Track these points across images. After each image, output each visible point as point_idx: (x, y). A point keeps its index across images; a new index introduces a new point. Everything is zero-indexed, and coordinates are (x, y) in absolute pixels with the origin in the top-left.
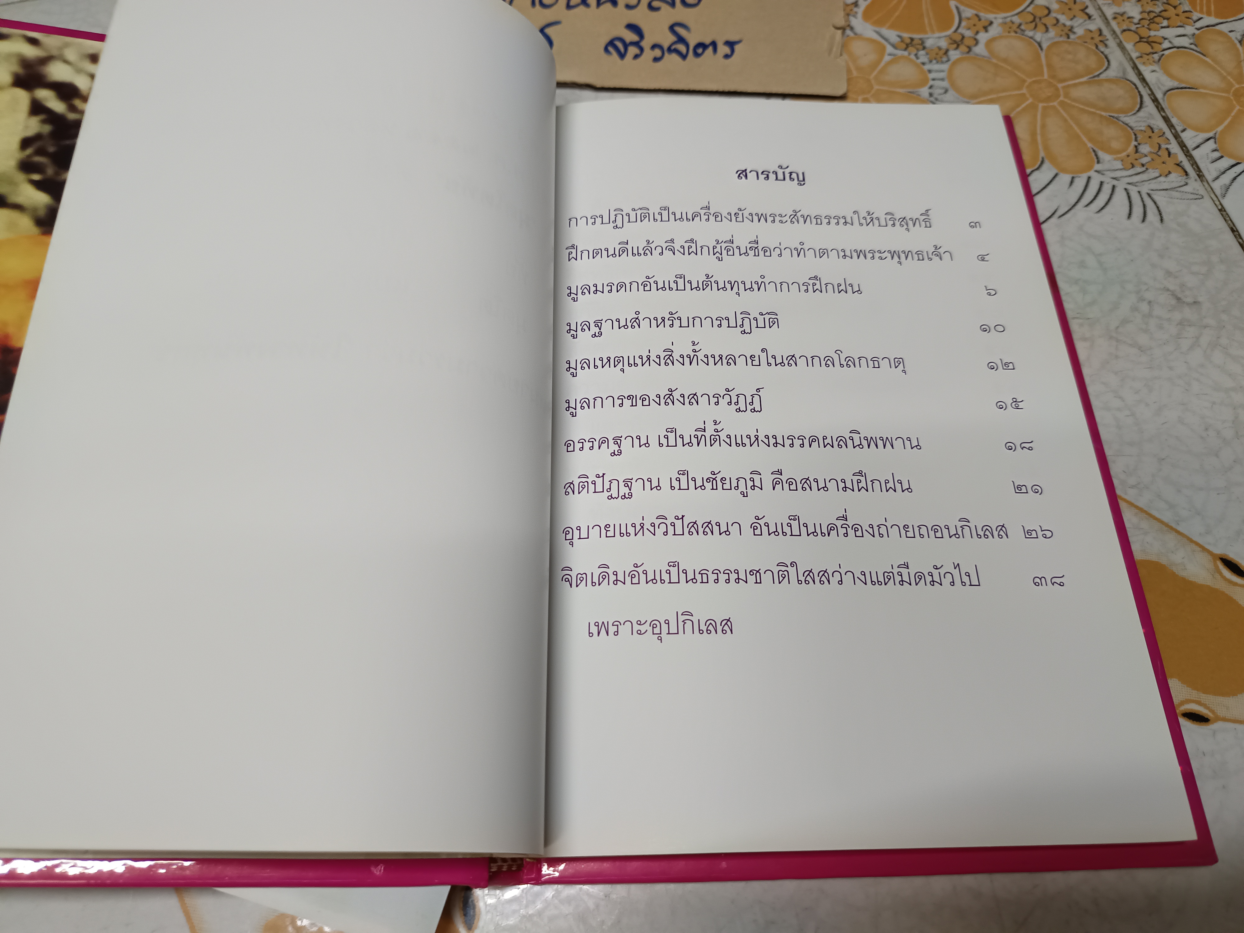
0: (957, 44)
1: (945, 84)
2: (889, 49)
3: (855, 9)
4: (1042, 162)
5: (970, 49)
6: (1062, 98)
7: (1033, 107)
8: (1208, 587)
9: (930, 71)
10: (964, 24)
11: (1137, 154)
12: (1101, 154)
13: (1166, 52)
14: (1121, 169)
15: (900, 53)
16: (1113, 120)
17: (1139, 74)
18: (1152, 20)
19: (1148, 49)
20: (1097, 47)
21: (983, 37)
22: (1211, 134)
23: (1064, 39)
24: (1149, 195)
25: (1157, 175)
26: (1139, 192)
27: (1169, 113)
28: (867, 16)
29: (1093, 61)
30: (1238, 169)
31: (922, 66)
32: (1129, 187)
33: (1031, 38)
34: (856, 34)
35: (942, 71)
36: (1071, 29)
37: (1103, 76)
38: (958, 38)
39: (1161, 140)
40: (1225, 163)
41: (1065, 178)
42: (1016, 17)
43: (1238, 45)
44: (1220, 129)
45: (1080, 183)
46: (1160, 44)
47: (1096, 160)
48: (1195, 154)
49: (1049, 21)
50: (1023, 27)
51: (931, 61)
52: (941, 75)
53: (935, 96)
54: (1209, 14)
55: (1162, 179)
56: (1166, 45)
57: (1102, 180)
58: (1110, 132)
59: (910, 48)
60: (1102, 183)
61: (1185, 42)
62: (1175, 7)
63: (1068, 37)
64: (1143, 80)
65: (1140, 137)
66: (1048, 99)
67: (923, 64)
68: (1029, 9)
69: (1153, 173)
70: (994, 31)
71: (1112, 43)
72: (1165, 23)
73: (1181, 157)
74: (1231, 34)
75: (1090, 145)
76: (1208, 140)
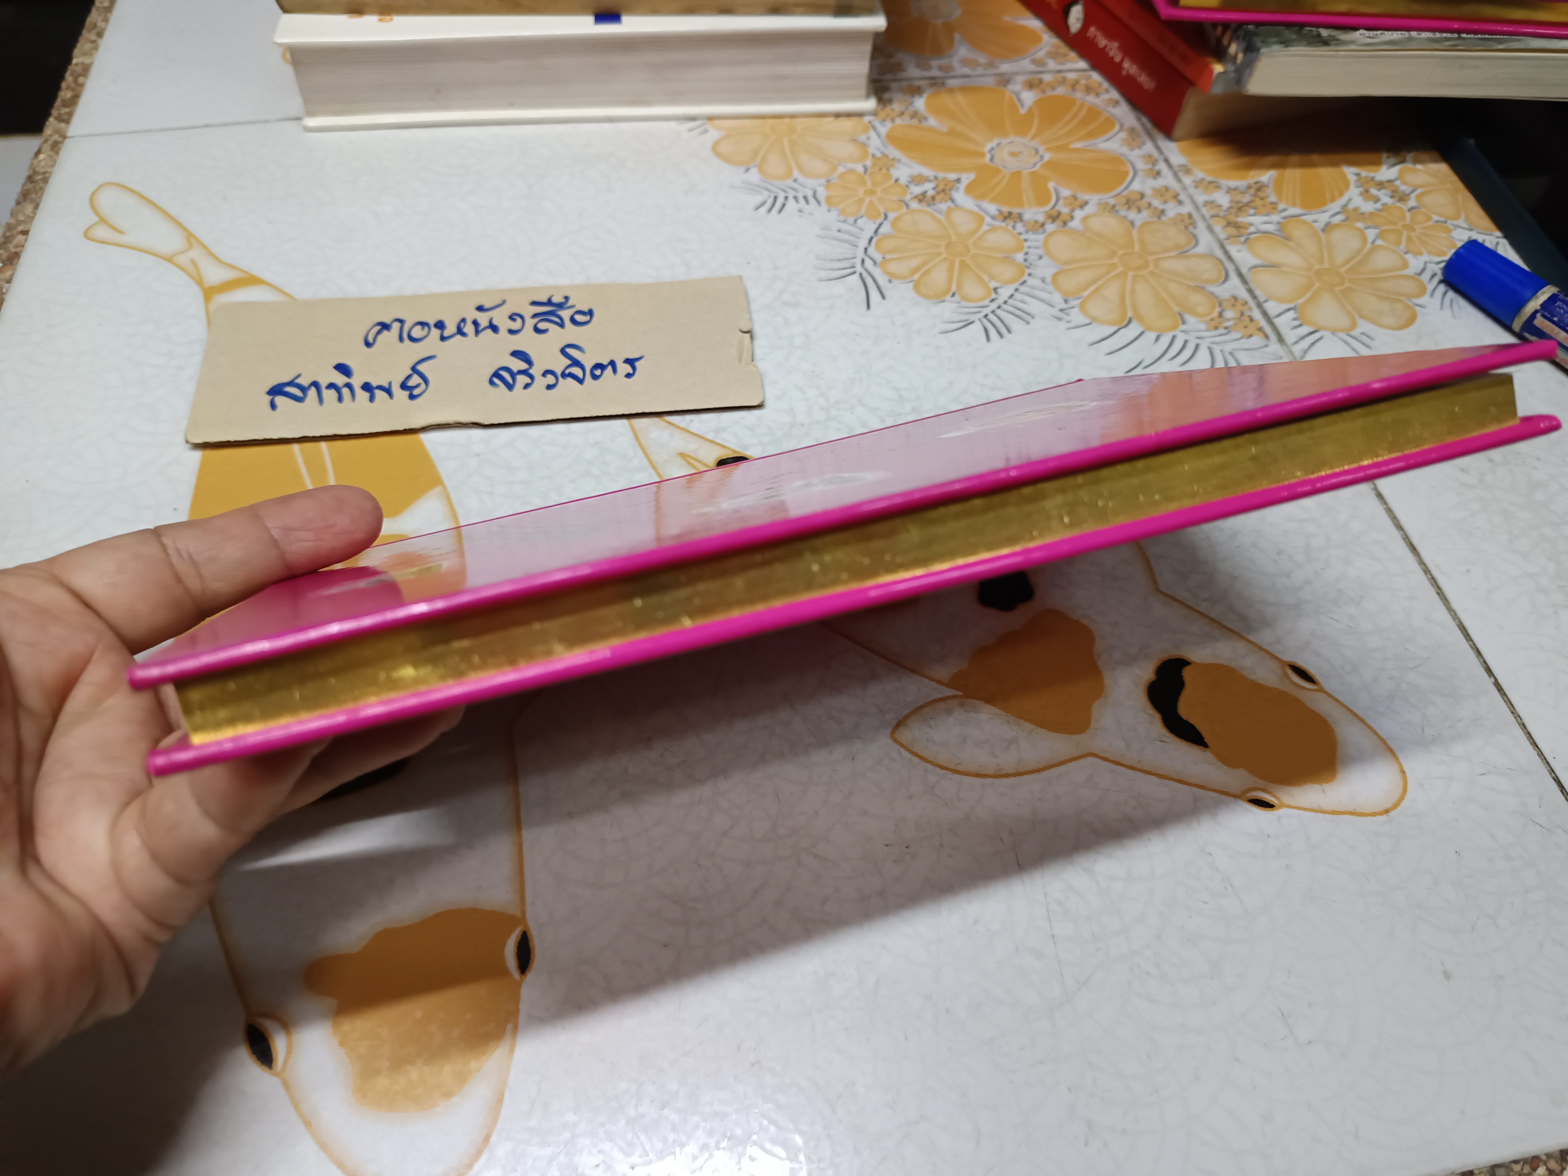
0: (1054, 218)
1: (1040, 251)
2: (988, 220)
3: (958, 185)
4: (1130, 321)
5: (1065, 223)
6: (1151, 268)
7: (1123, 275)
8: (1277, 689)
9: (1025, 240)
10: (1061, 202)
11: (1220, 319)
12: (1187, 317)
13: (1252, 236)
14: (1204, 331)
15: (998, 223)
16: (1200, 289)
17: (1226, 253)
18: (1241, 208)
19: (1234, 231)
20: (1186, 227)
21: (1079, 214)
22: (1291, 305)
23: (1155, 219)
24: (1231, 353)
25: (1238, 335)
26: (1221, 351)
27: (1252, 285)
28: (969, 190)
29: (1182, 239)
30: (1316, 336)
31: (1018, 235)
32: (1213, 346)
33: (1125, 217)
34: (957, 206)
35: (1038, 241)
36: (1163, 212)
37: (1191, 252)
38: (1055, 213)
39: (1244, 308)
40: (1305, 330)
41: (1151, 336)
42: (1112, 199)
43: (1321, 233)
44: (1301, 301)
45: (1165, 340)
46: (1246, 229)
47: (1181, 322)
48: (1278, 322)
49: (1143, 203)
50: (1116, 208)
51: (1027, 232)
52: (1037, 244)
53: (1030, 261)
54: (1294, 205)
55: (1244, 340)
56: (1252, 229)
57: (1186, 339)
58: (1197, 299)
59: (1008, 221)
60: (1186, 342)
61: (1270, 228)
62: (1262, 199)
63: (1159, 218)
64: (1230, 258)
65: (1225, 304)
66: (1138, 268)
67: (1020, 234)
68: (1125, 193)
69: (1235, 335)
70: (1090, 209)
71: (1201, 226)
72: (1252, 211)
73: (1263, 323)
74: (1315, 225)
75: (1176, 309)
76: (1289, 310)
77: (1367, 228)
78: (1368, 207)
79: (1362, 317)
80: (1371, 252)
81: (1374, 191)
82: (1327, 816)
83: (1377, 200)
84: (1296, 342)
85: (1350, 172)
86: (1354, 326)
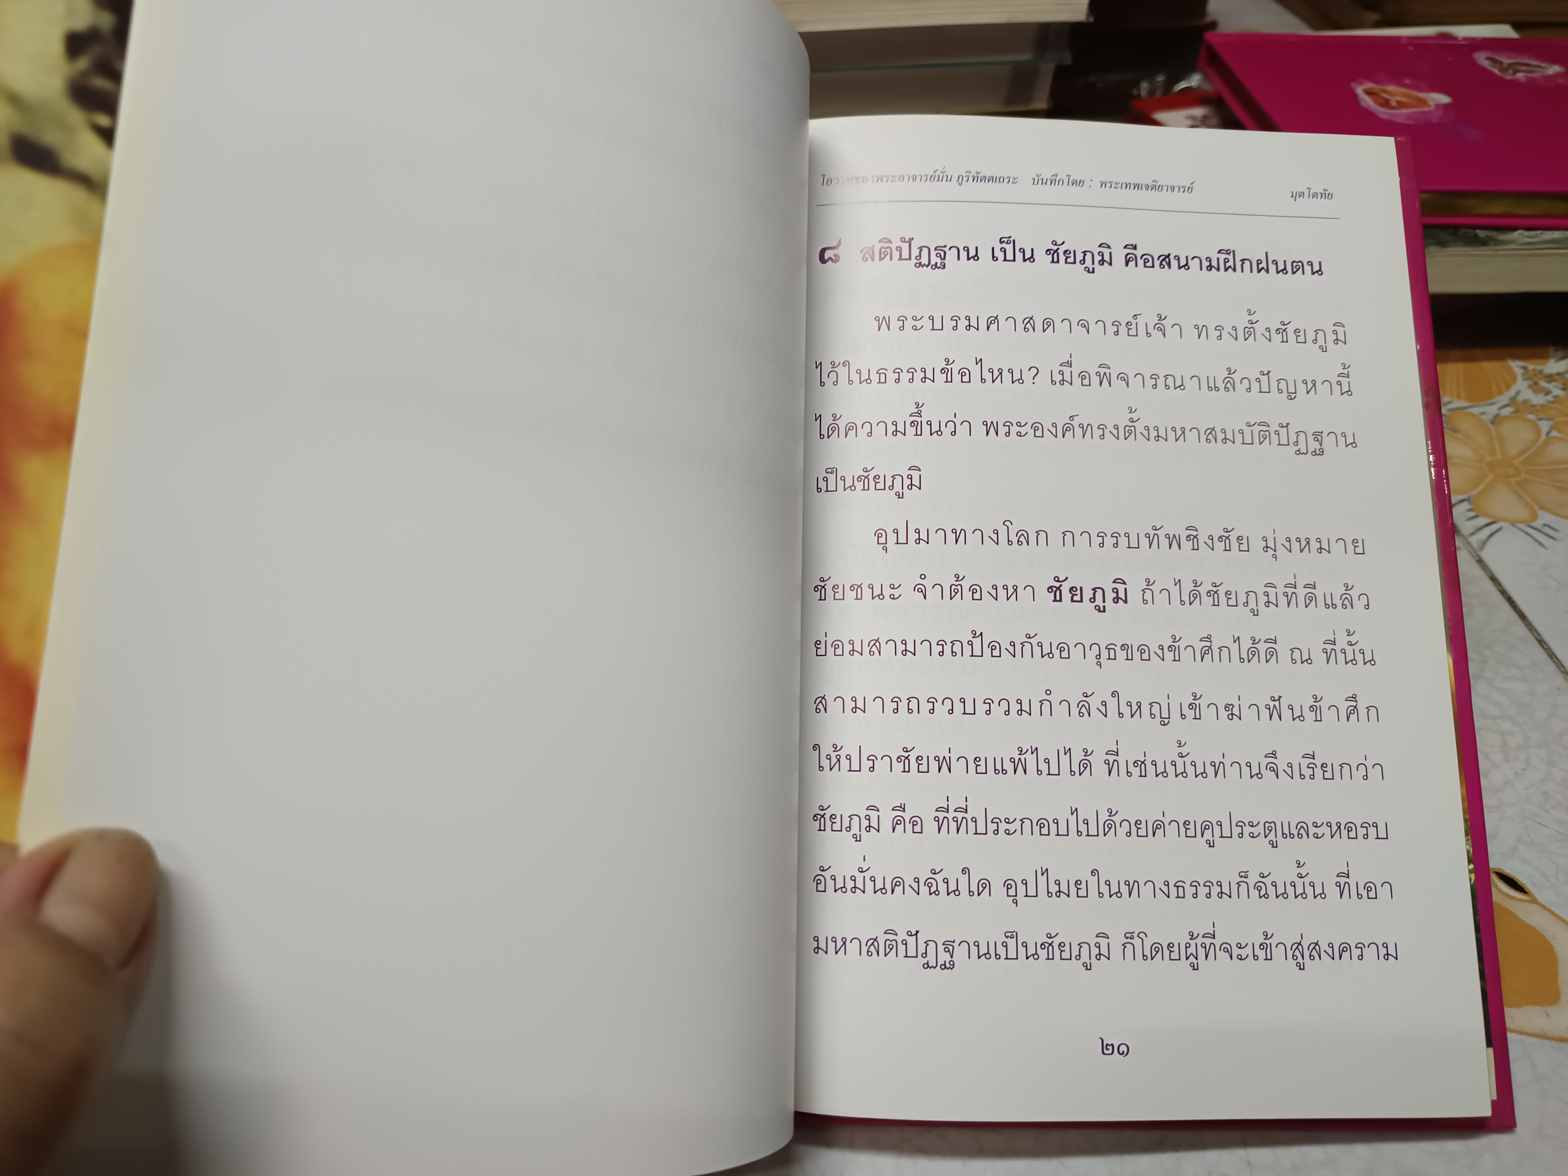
22: (1465, 497)
30: (1494, 527)
40: (1481, 521)
43: (1490, 425)
44: (1474, 492)
54: (1459, 398)
74: (1484, 417)
76: (1463, 501)
77: (1540, 419)
78: (1538, 399)
79: (1542, 508)
80: (1546, 443)
81: (1543, 384)
82: (1554, 1043)
83: (1548, 392)
84: (1473, 534)
85: (1516, 366)
86: (1535, 517)
